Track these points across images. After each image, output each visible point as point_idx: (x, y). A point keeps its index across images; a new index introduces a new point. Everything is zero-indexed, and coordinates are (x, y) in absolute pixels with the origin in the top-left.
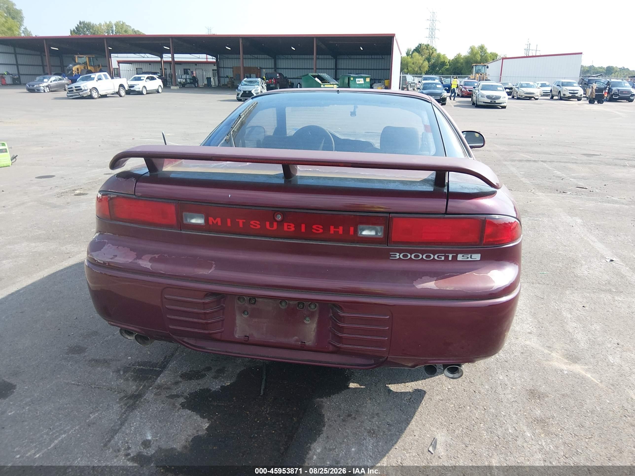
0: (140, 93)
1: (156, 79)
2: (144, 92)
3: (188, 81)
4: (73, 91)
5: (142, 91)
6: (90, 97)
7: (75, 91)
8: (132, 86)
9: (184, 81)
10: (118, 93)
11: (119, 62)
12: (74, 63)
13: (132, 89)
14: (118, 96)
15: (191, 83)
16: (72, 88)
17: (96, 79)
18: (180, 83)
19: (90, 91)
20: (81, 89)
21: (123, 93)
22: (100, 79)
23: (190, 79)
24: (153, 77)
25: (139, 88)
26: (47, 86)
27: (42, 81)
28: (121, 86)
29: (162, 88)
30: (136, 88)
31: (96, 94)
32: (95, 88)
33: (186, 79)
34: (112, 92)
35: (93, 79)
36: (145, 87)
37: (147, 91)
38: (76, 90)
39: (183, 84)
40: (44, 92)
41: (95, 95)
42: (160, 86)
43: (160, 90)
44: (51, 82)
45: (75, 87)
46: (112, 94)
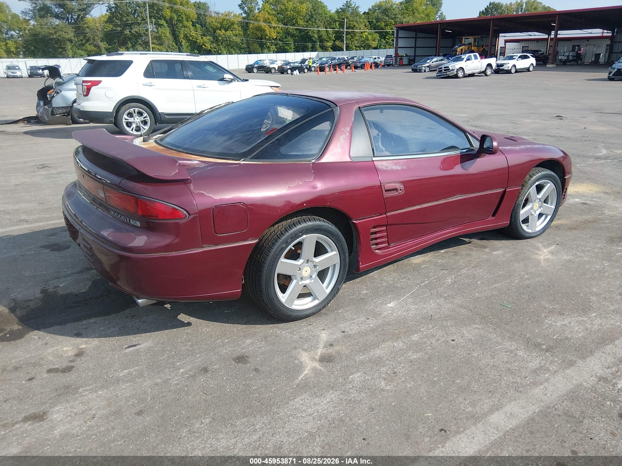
0: (508, 72)
1: (529, 57)
2: (513, 71)
3: (571, 58)
4: (442, 71)
5: (511, 70)
6: (456, 76)
7: (443, 71)
8: (502, 65)
9: (566, 58)
10: (484, 72)
11: (506, 41)
12: (460, 44)
13: (501, 68)
14: (484, 75)
15: (573, 60)
16: (441, 68)
17: (465, 59)
18: (561, 60)
19: (457, 71)
20: (449, 69)
21: (489, 72)
22: (468, 60)
23: (573, 56)
24: (527, 55)
25: (508, 67)
26: (428, 67)
27: (426, 62)
28: (489, 65)
29: (534, 66)
30: (505, 68)
31: (462, 73)
32: (462, 68)
33: (568, 56)
34: (478, 71)
35: (462, 60)
36: (514, 66)
37: (516, 69)
38: (445, 70)
39: (564, 62)
40: (425, 71)
41: (460, 74)
42: (532, 64)
43: (531, 69)
44: (433, 63)
45: (445, 68)
46: (479, 73)
